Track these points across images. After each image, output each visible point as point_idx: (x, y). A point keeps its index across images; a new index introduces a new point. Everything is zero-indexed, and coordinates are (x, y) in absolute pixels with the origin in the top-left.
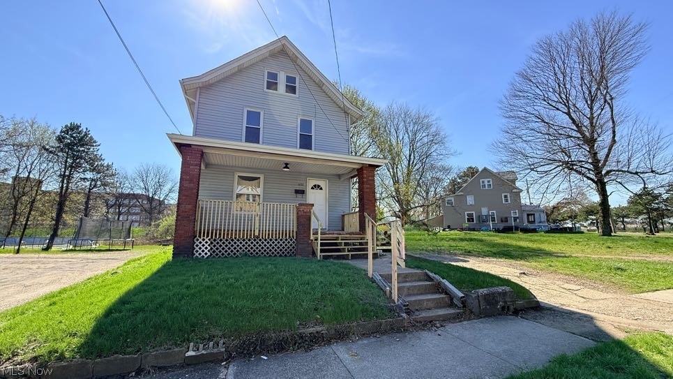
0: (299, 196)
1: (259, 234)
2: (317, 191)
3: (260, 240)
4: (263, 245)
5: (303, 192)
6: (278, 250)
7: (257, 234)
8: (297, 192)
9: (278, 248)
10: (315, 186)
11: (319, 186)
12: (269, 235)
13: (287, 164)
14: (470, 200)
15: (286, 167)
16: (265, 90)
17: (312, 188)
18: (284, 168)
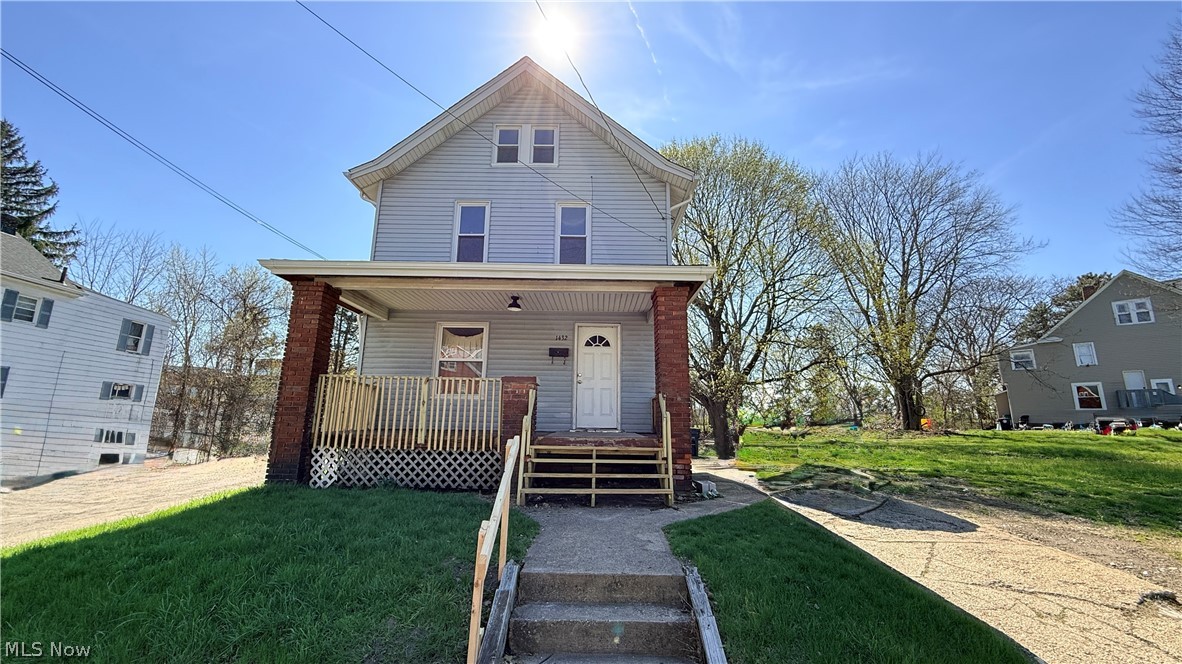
0: (559, 360)
1: (426, 441)
2: (598, 350)
3: (429, 454)
4: (434, 465)
5: (564, 353)
6: (465, 476)
7: (421, 440)
8: (553, 353)
9: (465, 470)
10: (594, 339)
11: (602, 339)
12: (445, 442)
13: (515, 299)
14: (1084, 354)
15: (515, 304)
16: (495, 164)
17: (588, 344)
18: (510, 306)
